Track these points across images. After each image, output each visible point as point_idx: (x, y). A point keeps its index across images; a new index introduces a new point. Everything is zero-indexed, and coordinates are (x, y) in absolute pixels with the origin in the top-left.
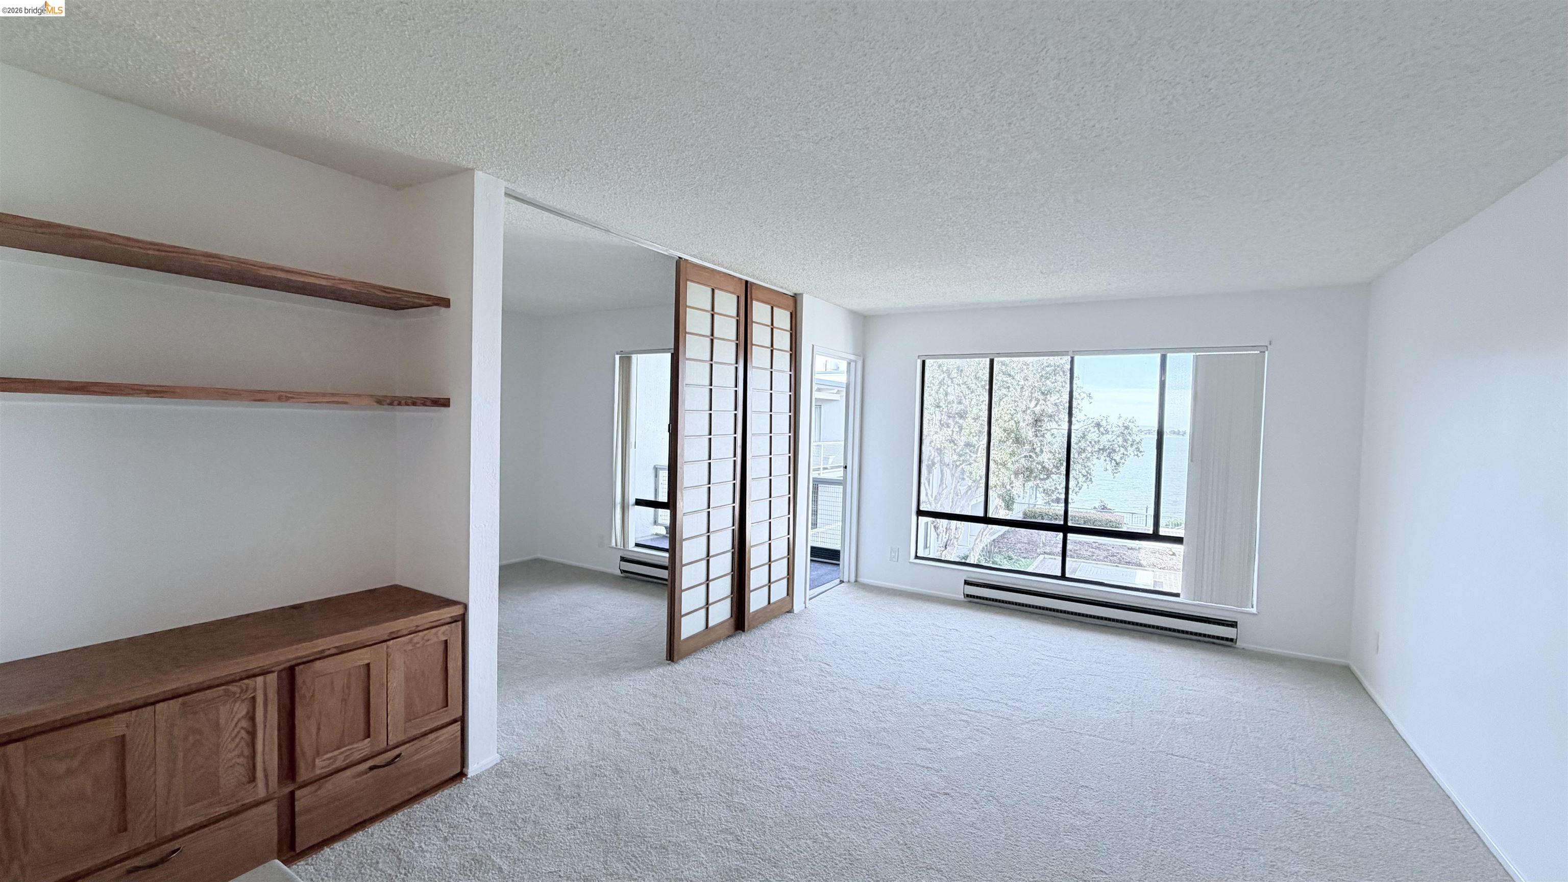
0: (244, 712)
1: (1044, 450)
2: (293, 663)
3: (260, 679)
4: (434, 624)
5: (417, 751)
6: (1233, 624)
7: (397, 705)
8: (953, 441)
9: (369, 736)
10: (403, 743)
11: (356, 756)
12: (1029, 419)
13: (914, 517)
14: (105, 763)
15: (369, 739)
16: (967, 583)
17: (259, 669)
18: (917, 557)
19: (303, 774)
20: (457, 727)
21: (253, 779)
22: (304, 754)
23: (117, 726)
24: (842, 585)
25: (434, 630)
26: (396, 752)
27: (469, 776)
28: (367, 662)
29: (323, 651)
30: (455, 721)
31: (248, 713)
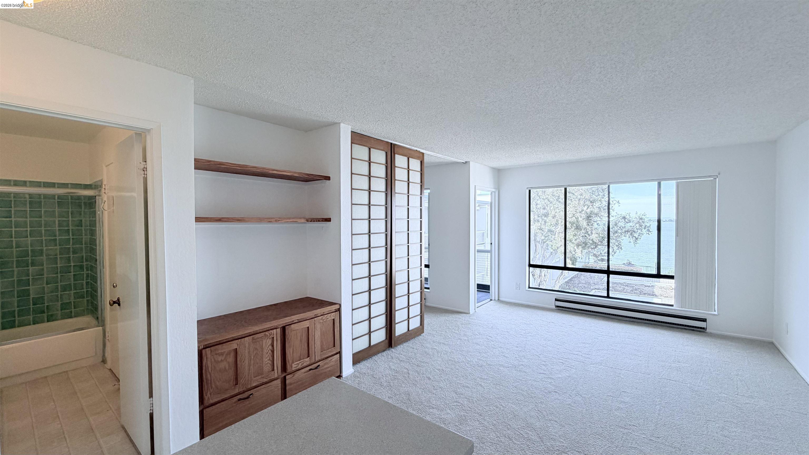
0: (270, 343)
1: (593, 232)
2: (284, 325)
3: (275, 330)
4: (330, 312)
5: (325, 364)
6: (704, 320)
7: (318, 344)
8: (541, 229)
9: (309, 357)
10: (320, 361)
11: (305, 364)
12: (584, 216)
13: (527, 268)
14: (231, 359)
15: (309, 358)
16: (556, 300)
17: (274, 327)
18: (529, 287)
19: (289, 370)
20: (338, 355)
21: (273, 370)
22: (289, 362)
23: (234, 345)
24: (492, 301)
25: (329, 315)
26: (318, 364)
27: (343, 377)
28: (308, 326)
29: (293, 321)
30: (337, 354)
31: (271, 343)
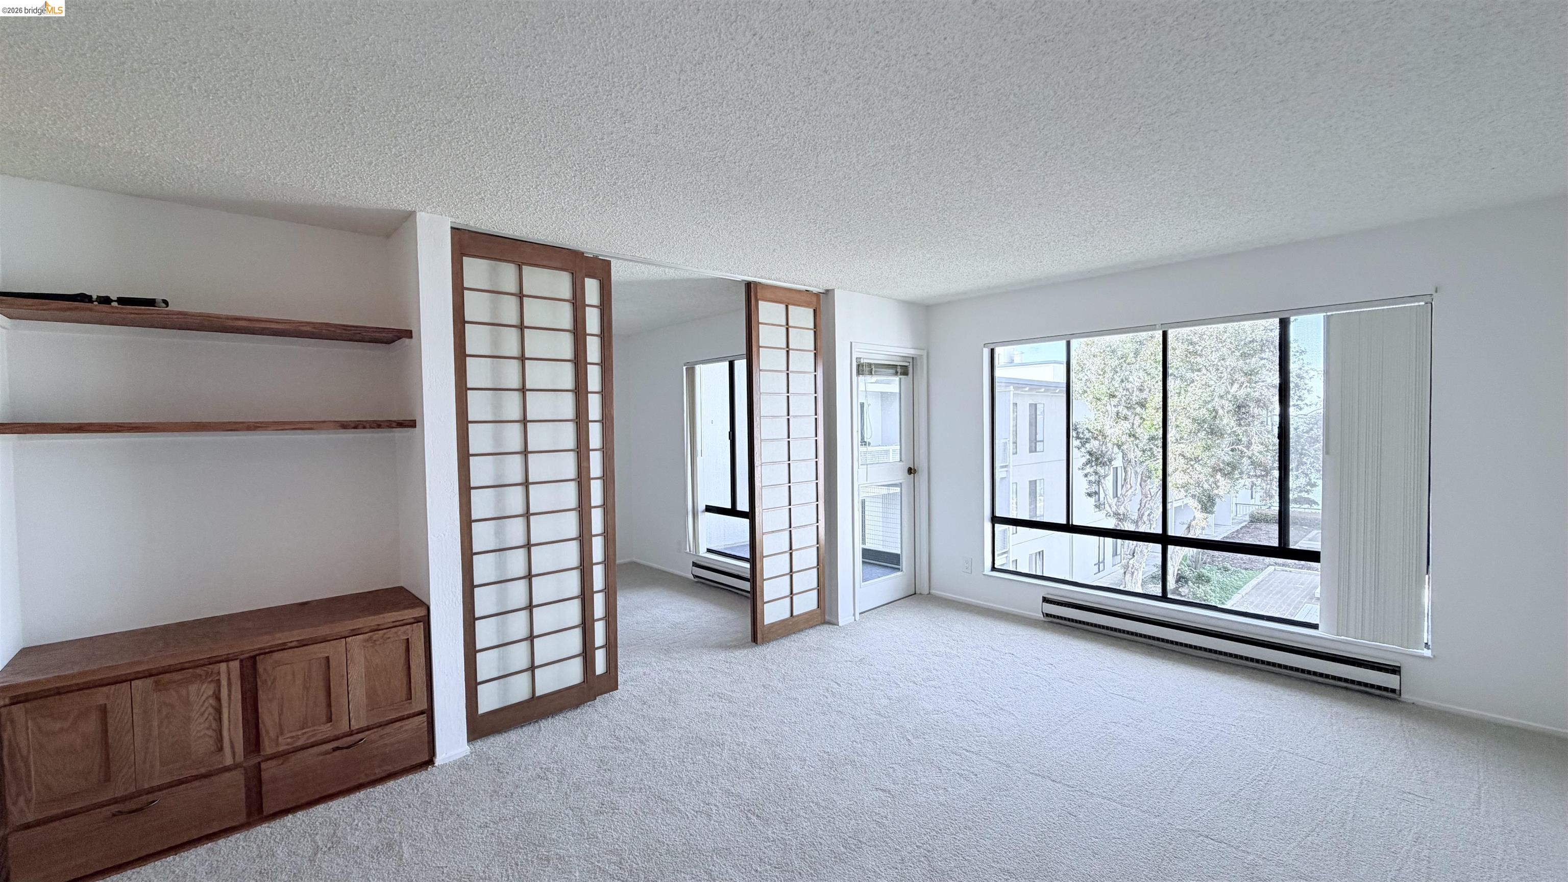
0: (211, 693)
2: (254, 653)
3: (223, 666)
4: (397, 623)
5: (381, 737)
6: (1395, 670)
7: (358, 693)
9: (331, 721)
10: (368, 728)
11: (319, 737)
13: (988, 526)
14: (91, 726)
15: (329, 724)
16: (1045, 600)
17: (225, 656)
18: (994, 568)
19: (268, 748)
20: (423, 718)
21: (221, 749)
22: (267, 732)
23: (100, 696)
25: (394, 630)
26: (360, 736)
27: (436, 764)
28: (327, 655)
29: (284, 644)
30: (422, 713)
31: (214, 693)
